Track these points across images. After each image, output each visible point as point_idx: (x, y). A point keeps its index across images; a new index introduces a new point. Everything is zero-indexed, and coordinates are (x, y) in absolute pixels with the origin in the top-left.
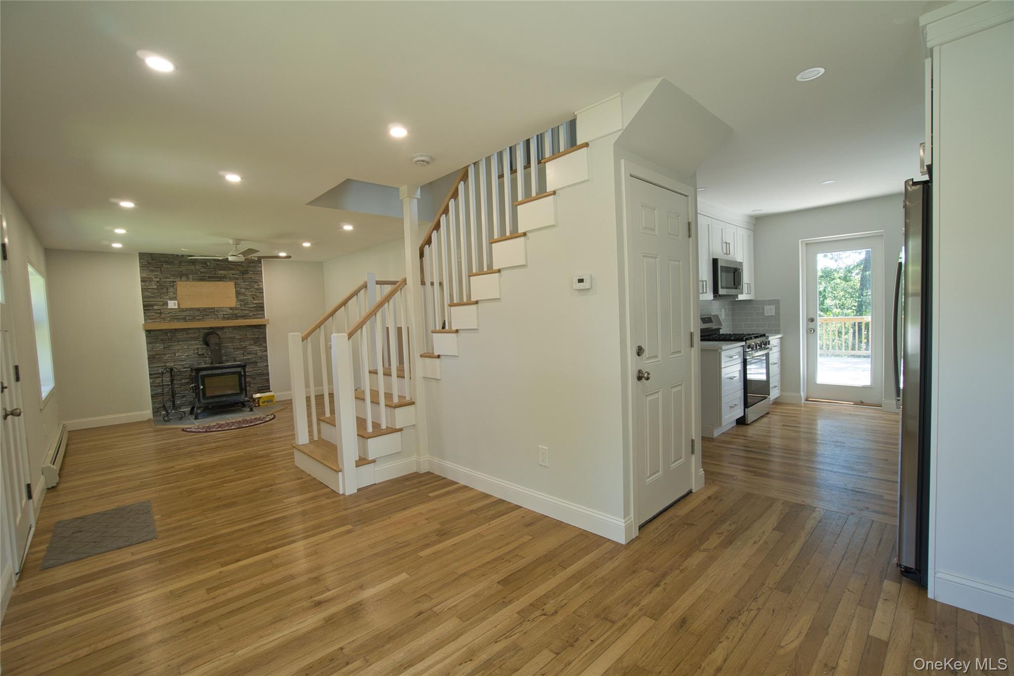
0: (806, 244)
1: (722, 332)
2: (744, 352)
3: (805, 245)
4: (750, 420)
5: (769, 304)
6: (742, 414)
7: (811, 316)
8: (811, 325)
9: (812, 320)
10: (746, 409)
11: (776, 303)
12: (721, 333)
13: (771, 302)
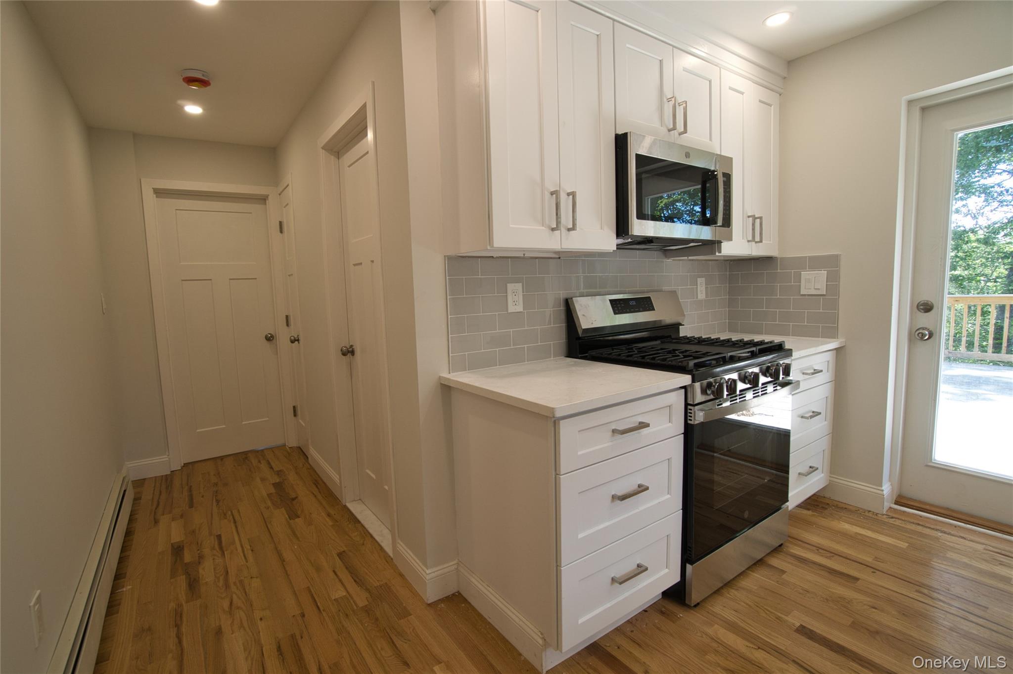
0: (923, 109)
1: (684, 332)
2: (687, 404)
3: (917, 113)
4: (695, 596)
5: (812, 268)
6: (677, 579)
7: (925, 297)
8: (924, 320)
9: (927, 308)
10: (689, 567)
11: (830, 264)
12: (681, 335)
13: (816, 263)
